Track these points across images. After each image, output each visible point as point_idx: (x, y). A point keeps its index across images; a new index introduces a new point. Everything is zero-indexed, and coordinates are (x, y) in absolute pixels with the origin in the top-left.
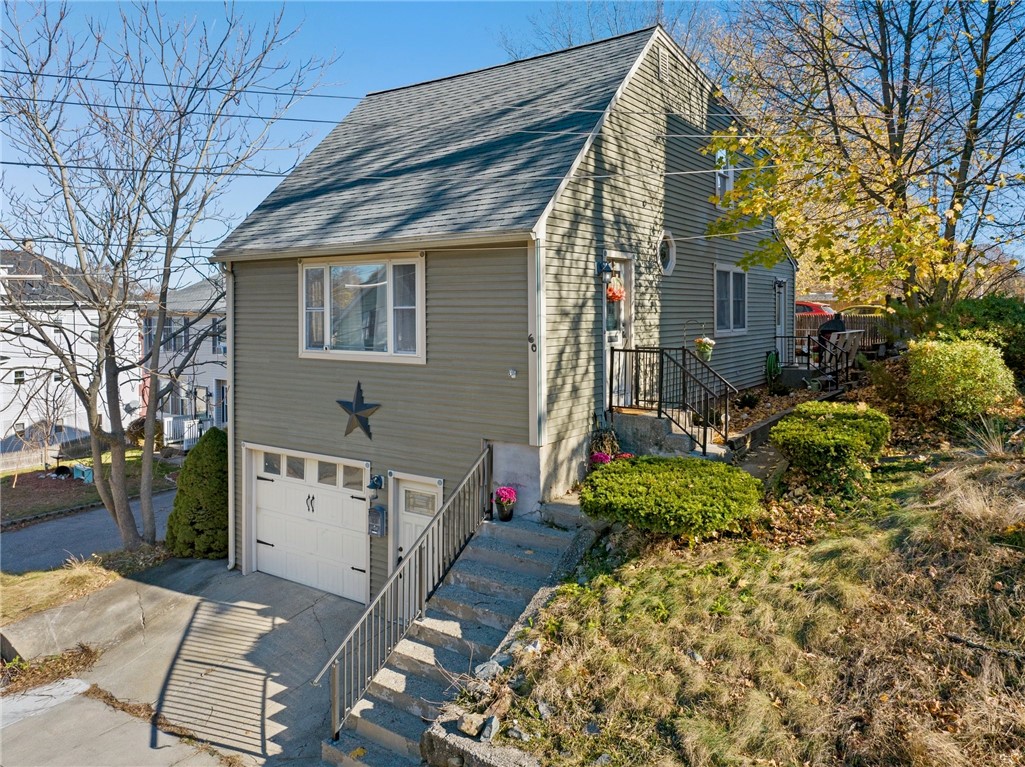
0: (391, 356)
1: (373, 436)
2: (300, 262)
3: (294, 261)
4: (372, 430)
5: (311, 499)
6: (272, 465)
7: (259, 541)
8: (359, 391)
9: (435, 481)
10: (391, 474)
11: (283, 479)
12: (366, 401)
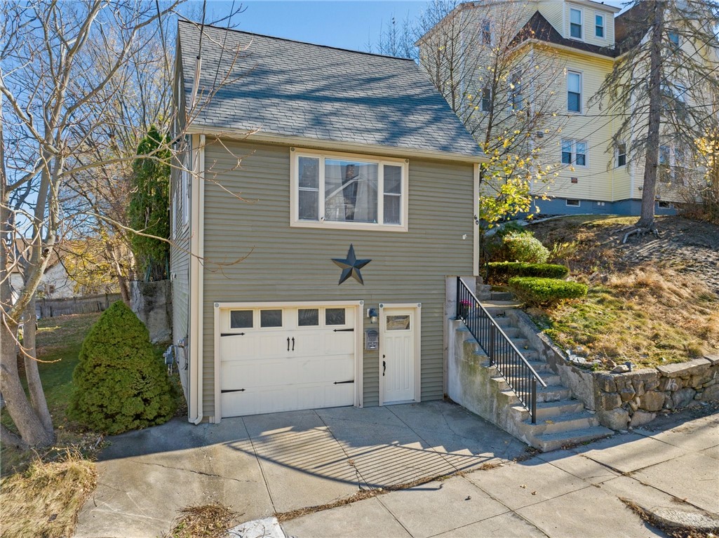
0: (380, 226)
1: (364, 282)
2: (293, 150)
3: (286, 148)
4: (363, 277)
5: (291, 342)
6: (241, 320)
7: (223, 391)
8: (351, 251)
9: (415, 305)
10: (382, 306)
11: (257, 330)
12: (358, 258)
